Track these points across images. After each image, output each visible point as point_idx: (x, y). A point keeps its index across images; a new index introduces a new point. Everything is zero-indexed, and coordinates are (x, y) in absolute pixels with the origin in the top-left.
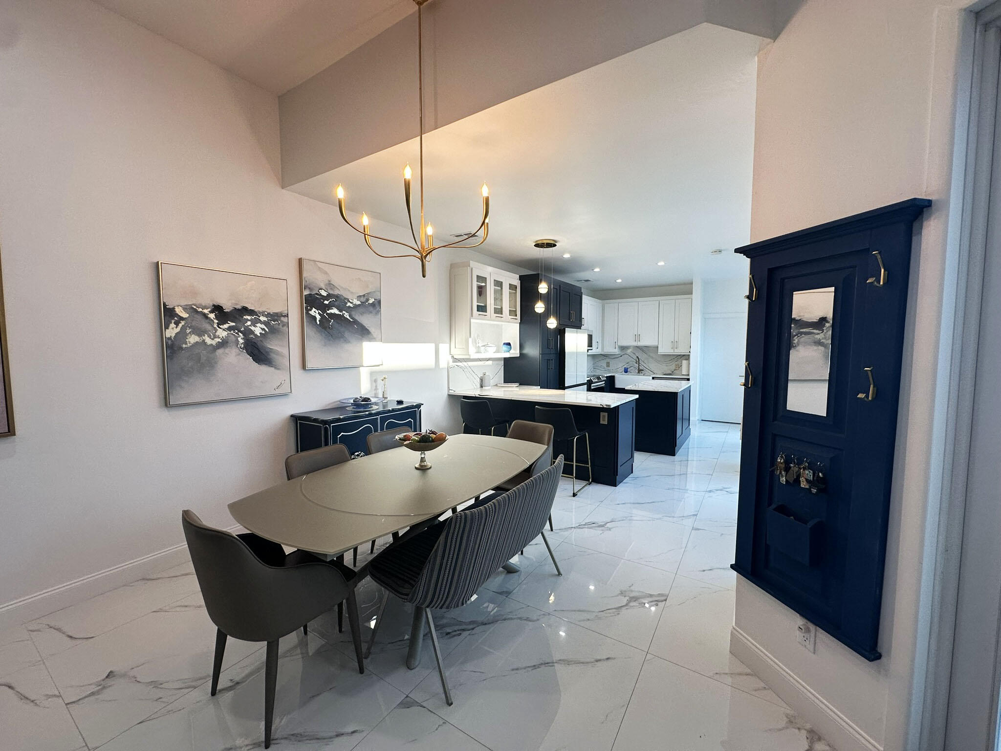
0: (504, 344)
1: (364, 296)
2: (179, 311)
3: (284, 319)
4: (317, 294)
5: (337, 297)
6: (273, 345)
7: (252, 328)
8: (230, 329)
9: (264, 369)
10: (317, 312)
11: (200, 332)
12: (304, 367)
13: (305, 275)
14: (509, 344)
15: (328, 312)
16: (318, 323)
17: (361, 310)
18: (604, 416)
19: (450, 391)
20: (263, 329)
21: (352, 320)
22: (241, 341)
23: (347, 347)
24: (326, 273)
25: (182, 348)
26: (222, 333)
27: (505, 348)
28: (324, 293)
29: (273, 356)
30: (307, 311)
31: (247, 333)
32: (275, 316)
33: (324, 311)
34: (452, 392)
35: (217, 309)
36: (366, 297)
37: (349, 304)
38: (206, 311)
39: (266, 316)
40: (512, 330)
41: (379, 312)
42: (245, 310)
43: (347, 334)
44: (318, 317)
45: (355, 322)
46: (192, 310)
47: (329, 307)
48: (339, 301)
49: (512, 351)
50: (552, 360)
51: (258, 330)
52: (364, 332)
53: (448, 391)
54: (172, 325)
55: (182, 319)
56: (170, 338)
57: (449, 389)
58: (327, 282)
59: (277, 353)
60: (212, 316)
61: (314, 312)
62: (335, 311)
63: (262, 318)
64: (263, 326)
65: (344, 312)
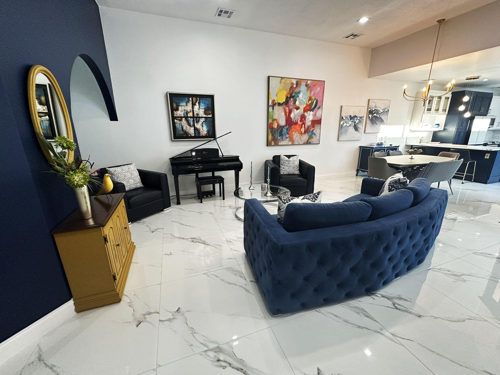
0: (436, 124)
1: (384, 109)
2: (344, 118)
3: (363, 118)
4: (372, 110)
5: (377, 110)
6: (359, 126)
7: (356, 121)
8: (352, 121)
9: (356, 132)
10: (371, 115)
11: (346, 123)
12: (365, 132)
13: (370, 104)
14: (439, 125)
15: (374, 115)
16: (370, 119)
17: (383, 114)
18: (487, 155)
19: (407, 143)
20: (358, 121)
21: (379, 117)
22: (353, 125)
23: (377, 126)
24: (375, 103)
25: (343, 127)
26: (350, 123)
27: (436, 126)
28: (373, 109)
29: (359, 129)
30: (369, 115)
31: (355, 122)
32: (361, 118)
33: (372, 115)
34: (407, 144)
35: (350, 116)
36: (385, 109)
37: (380, 112)
38: (348, 117)
39: (359, 118)
40: (442, 118)
41: (388, 114)
42: (355, 116)
43: (377, 122)
44: (371, 117)
45: (380, 118)
46: (346, 117)
47: (374, 113)
48: (377, 112)
49: (439, 128)
50: (462, 132)
51: (357, 122)
52: (382, 121)
53: (406, 143)
54: (342, 121)
55: (344, 119)
56: (341, 124)
57: (406, 142)
58: (375, 106)
59: (360, 128)
60: (349, 118)
61: (370, 116)
62: (375, 115)
63: (358, 118)
64: (358, 120)
65: (378, 115)
